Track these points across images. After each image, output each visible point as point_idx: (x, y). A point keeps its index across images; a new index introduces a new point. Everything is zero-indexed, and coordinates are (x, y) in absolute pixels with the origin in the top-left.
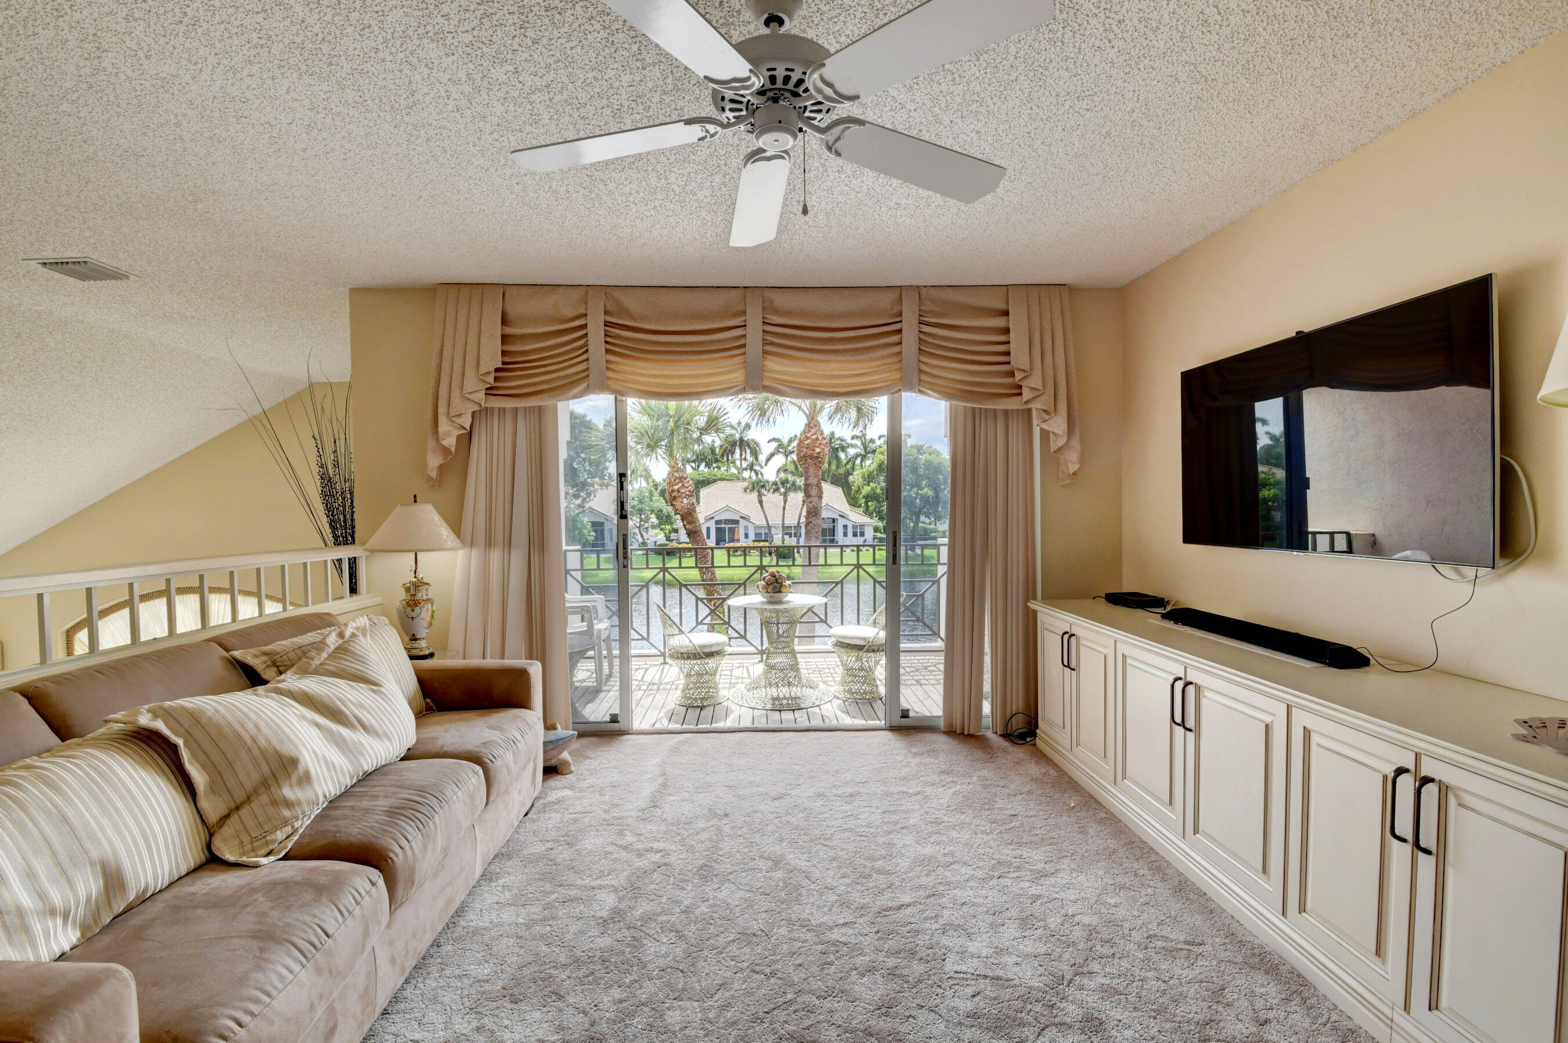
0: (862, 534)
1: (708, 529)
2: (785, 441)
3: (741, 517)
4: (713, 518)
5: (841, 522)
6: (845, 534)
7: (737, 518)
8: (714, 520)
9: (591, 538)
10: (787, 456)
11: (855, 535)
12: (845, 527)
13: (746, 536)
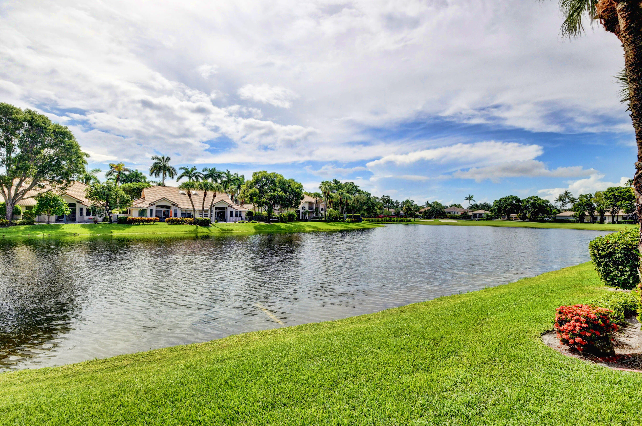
0: (240, 216)
1: (152, 210)
2: (190, 170)
3: (172, 205)
4: (154, 204)
5: (229, 209)
6: (231, 216)
7: (170, 205)
8: (155, 206)
9: (68, 212)
10: (190, 177)
11: (236, 216)
12: (231, 212)
13: (176, 215)
